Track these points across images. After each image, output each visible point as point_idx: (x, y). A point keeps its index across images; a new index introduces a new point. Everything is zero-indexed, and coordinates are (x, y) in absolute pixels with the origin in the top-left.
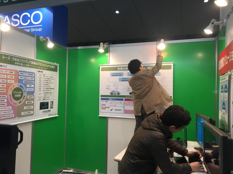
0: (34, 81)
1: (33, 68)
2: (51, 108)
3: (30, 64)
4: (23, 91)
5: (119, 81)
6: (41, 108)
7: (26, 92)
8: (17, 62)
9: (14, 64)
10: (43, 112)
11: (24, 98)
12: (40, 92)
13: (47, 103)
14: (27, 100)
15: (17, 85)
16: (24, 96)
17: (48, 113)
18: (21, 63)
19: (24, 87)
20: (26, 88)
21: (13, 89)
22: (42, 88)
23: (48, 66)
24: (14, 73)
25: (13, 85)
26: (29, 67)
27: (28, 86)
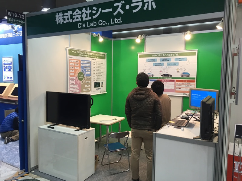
0: (90, 67)
1: (89, 57)
2: (102, 86)
3: (88, 55)
4: (84, 74)
5: (153, 66)
6: (95, 87)
7: (86, 75)
8: (80, 54)
9: (78, 56)
10: (97, 89)
11: (84, 79)
12: (94, 75)
13: (99, 83)
14: (86, 80)
15: (80, 70)
16: (85, 78)
17: (100, 90)
18: (82, 54)
19: (84, 71)
20: (86, 72)
21: (78, 73)
22: (96, 72)
23: (99, 55)
24: (78, 62)
25: (78, 70)
26: (87, 57)
27: (87, 70)
